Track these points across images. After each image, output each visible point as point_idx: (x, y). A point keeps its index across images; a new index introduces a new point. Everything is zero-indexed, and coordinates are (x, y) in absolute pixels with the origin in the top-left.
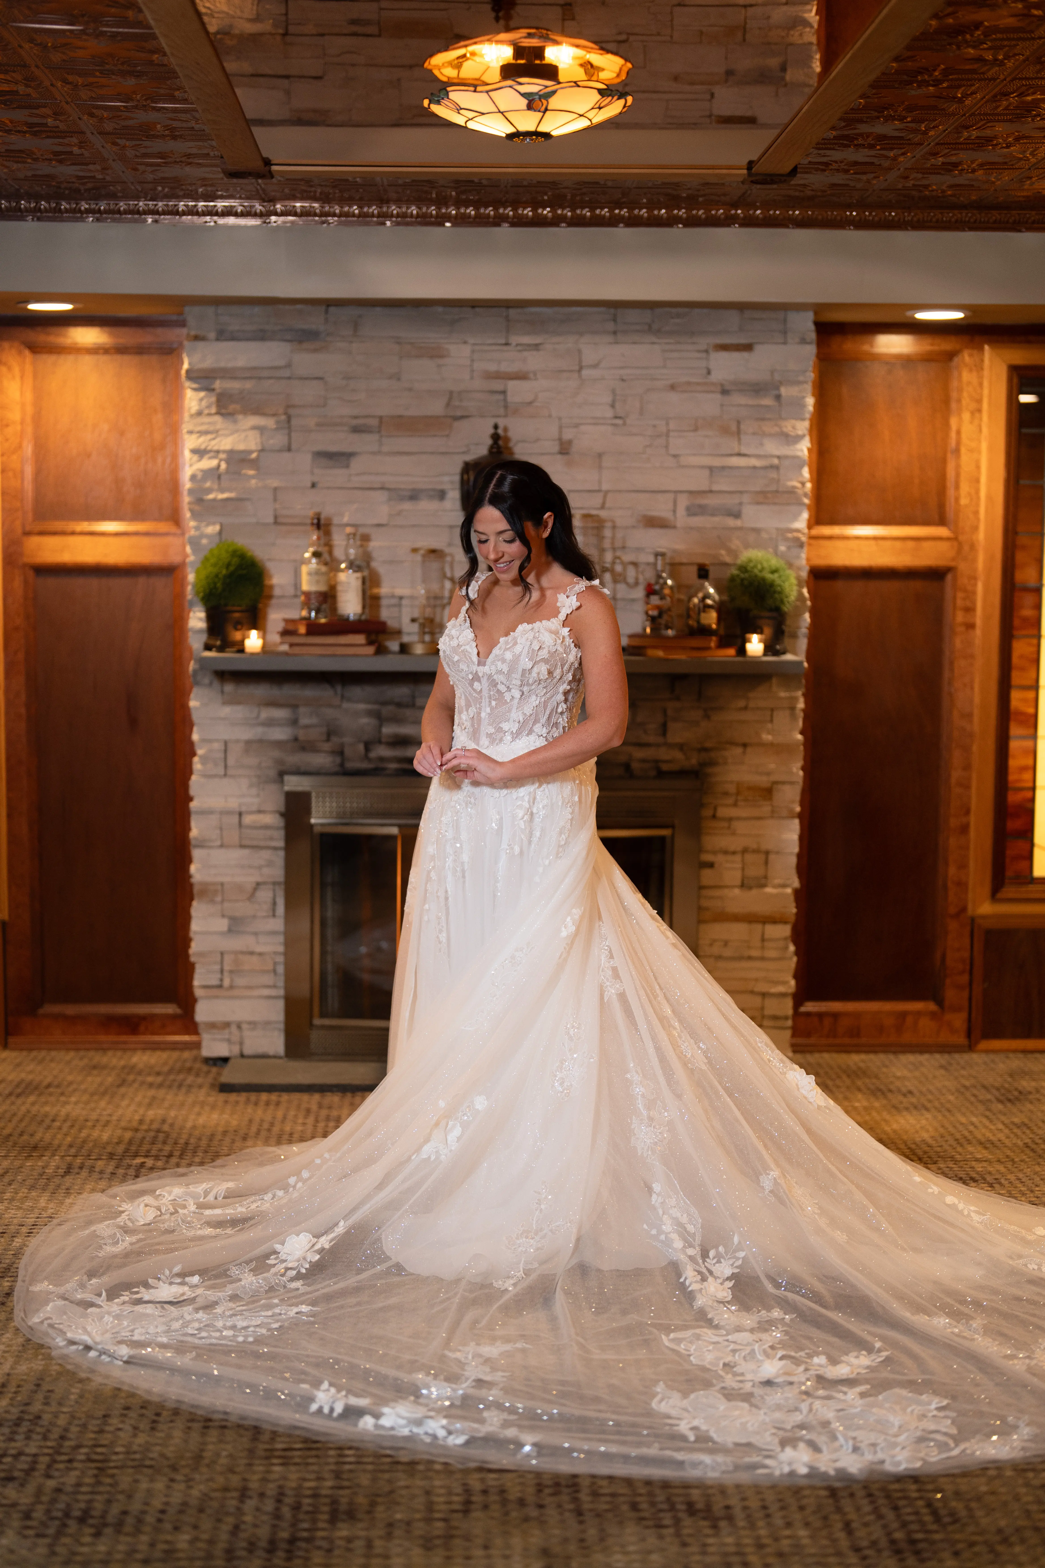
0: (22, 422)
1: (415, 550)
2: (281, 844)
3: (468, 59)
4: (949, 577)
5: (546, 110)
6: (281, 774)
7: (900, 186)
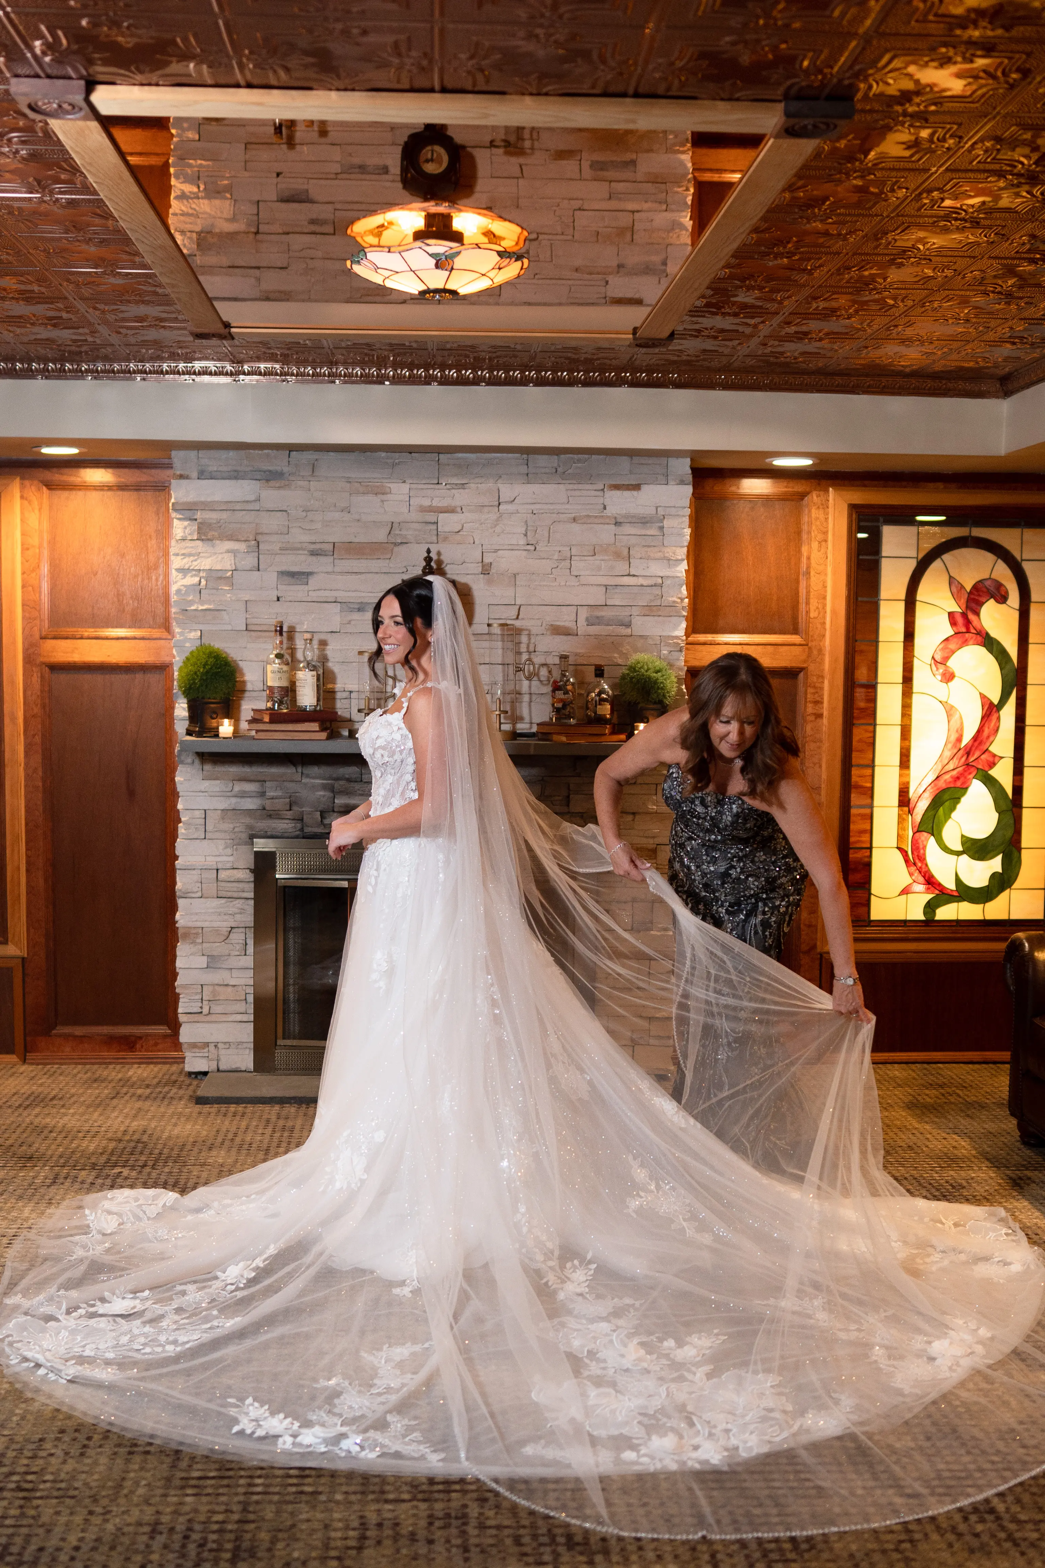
0: (40, 547)
1: (361, 653)
2: (252, 895)
3: (387, 228)
4: (801, 675)
5: (452, 269)
6: (252, 837)
7: (760, 352)
